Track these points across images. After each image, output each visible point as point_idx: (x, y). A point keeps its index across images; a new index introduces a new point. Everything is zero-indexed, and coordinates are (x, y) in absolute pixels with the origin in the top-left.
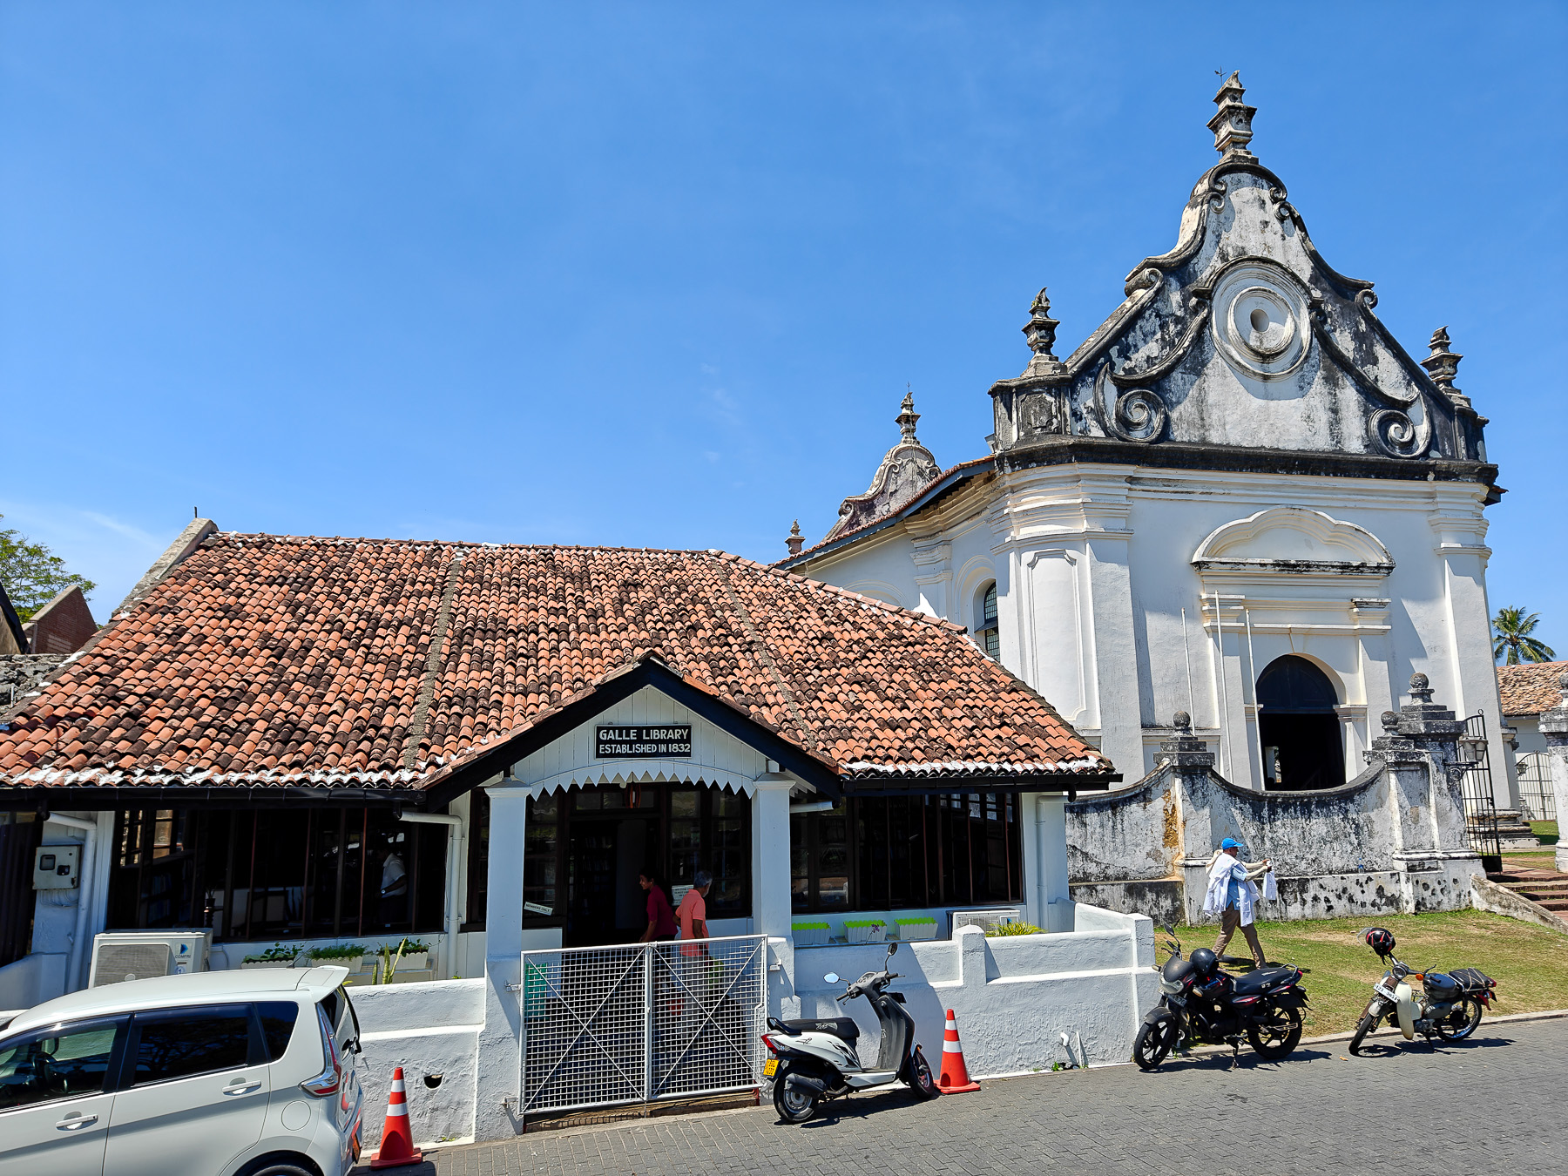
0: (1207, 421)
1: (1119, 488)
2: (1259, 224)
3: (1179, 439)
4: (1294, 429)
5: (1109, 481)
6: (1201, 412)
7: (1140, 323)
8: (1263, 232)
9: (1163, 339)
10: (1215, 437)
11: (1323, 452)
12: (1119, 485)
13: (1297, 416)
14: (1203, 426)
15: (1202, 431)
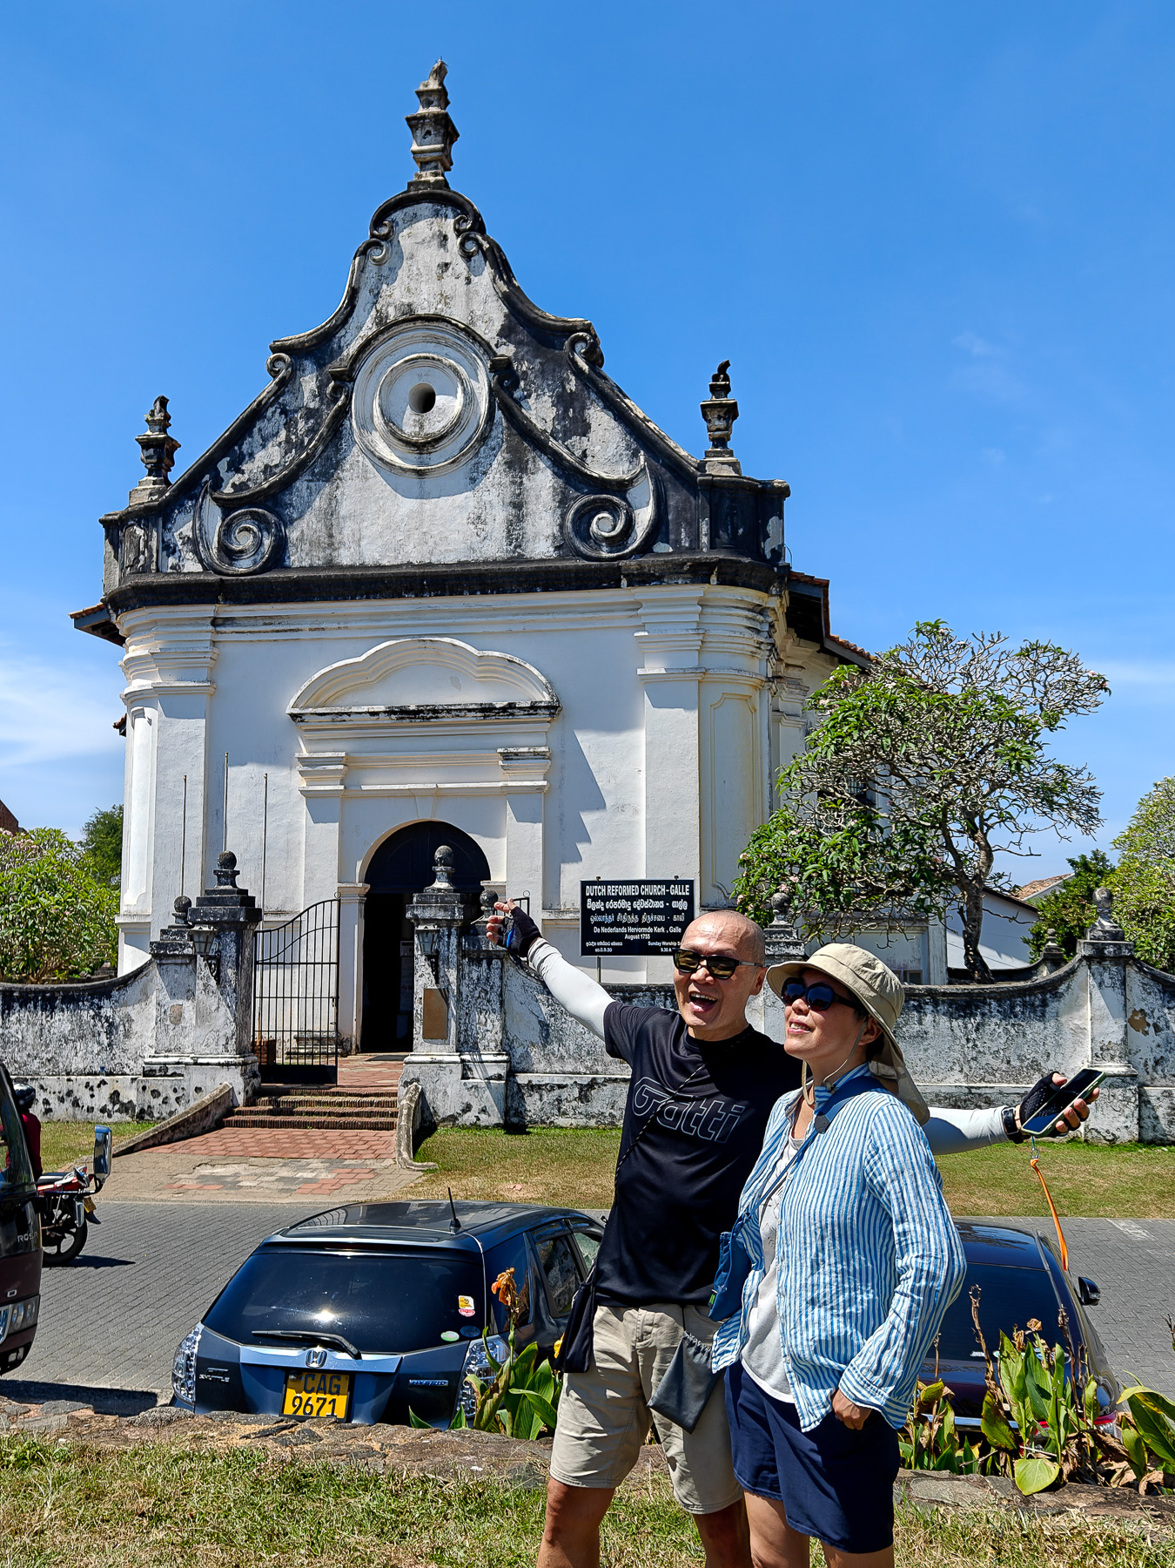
0: (338, 537)
1: (201, 632)
2: (435, 268)
3: (297, 564)
4: (456, 536)
5: (190, 625)
6: (330, 528)
7: (259, 425)
8: (440, 278)
9: (288, 440)
10: (345, 557)
11: (495, 562)
12: (204, 628)
13: (462, 519)
14: (331, 545)
15: (328, 552)
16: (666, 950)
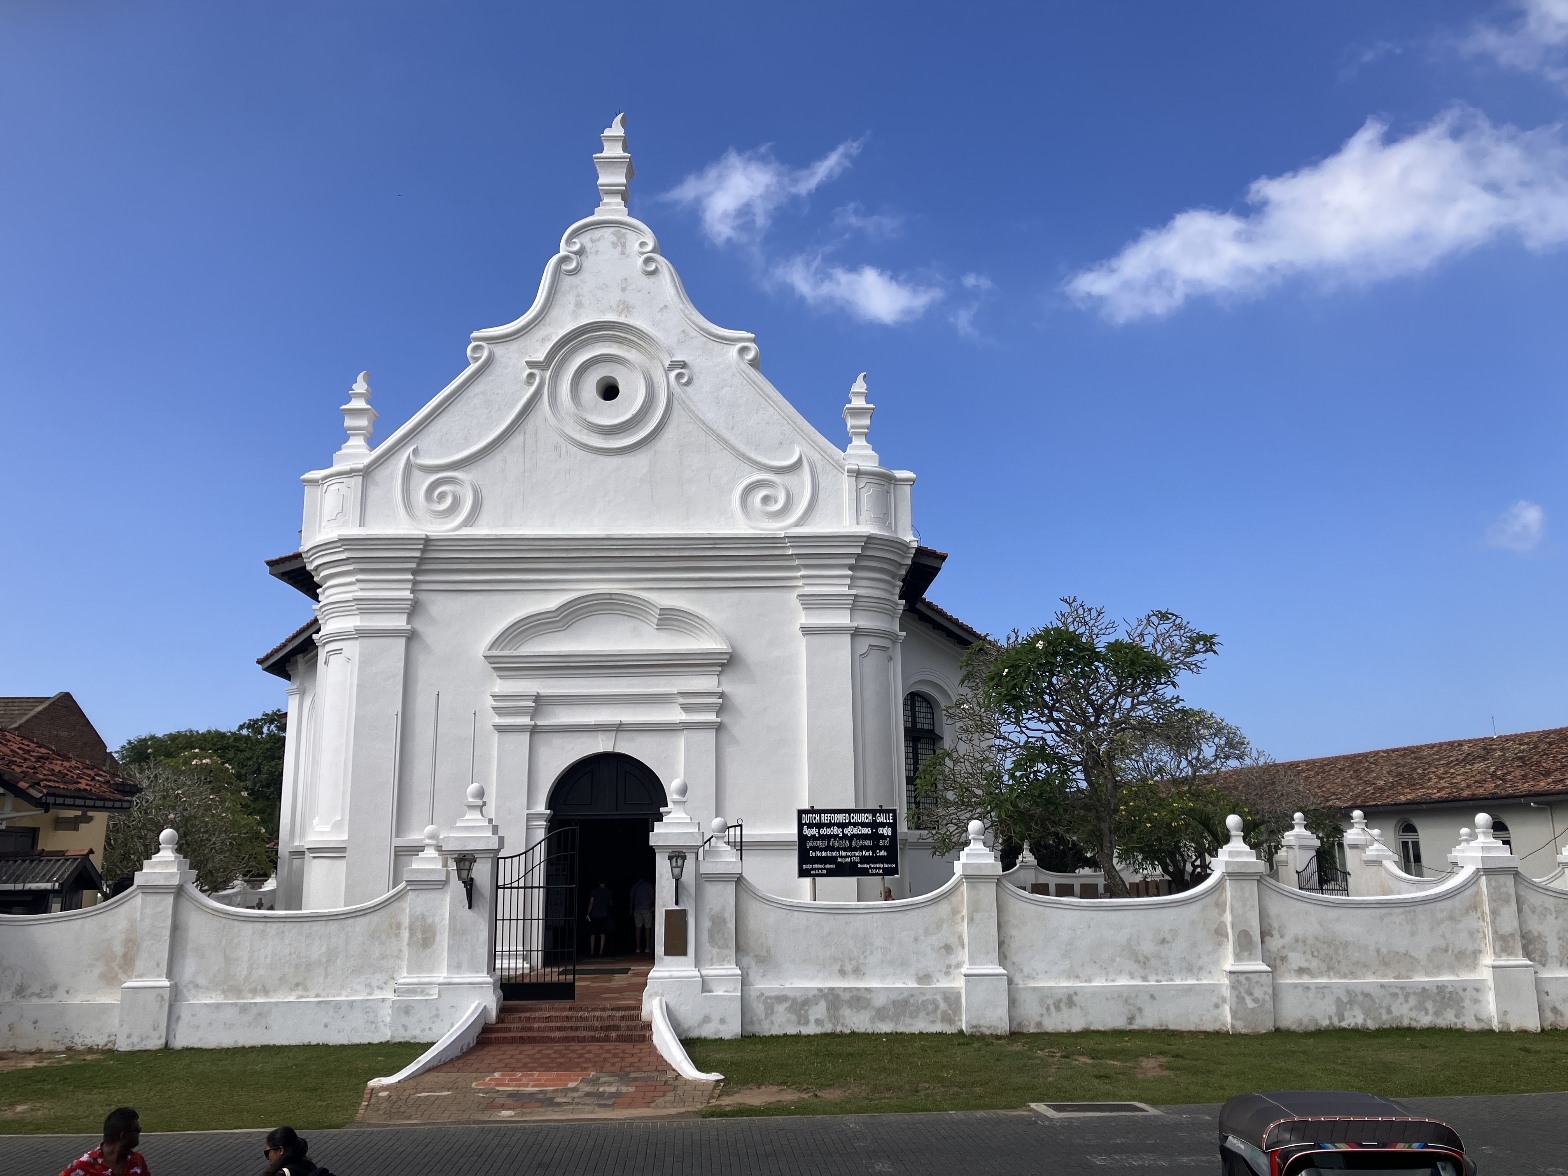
1: (402, 581)
2: (619, 280)
3: (492, 524)
4: (636, 506)
8: (624, 289)
9: (486, 417)
10: (537, 520)
12: (404, 578)
14: (524, 508)
15: (522, 514)
16: (874, 871)
